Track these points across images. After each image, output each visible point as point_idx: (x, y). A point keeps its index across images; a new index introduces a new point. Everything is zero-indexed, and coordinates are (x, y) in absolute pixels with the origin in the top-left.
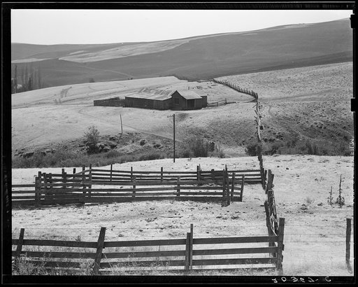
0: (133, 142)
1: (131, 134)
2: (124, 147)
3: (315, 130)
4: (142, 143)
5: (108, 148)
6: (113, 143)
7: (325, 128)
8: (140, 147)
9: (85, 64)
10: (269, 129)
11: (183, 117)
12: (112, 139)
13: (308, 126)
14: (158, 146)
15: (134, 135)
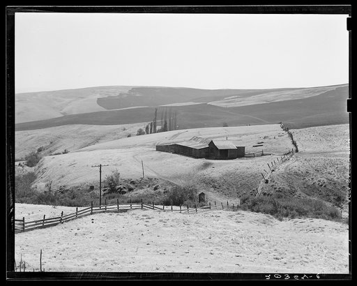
0: (149, 186)
1: (151, 179)
2: (139, 191)
3: (315, 188)
4: (155, 189)
5: (126, 190)
6: (132, 186)
7: (325, 186)
8: (153, 192)
9: (229, 108)
10: (274, 184)
11: (206, 165)
12: (133, 183)
13: (311, 183)
14: (167, 192)
15: (153, 180)
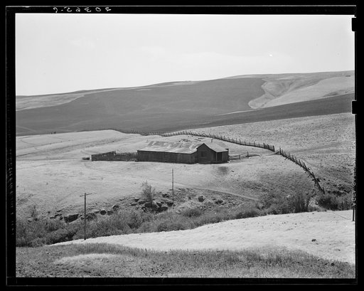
0: (190, 198)
2: (183, 205)
4: (201, 200)
5: (166, 205)
8: (200, 203)
11: (224, 170)
12: (165, 196)
14: (220, 202)
15: (187, 190)
